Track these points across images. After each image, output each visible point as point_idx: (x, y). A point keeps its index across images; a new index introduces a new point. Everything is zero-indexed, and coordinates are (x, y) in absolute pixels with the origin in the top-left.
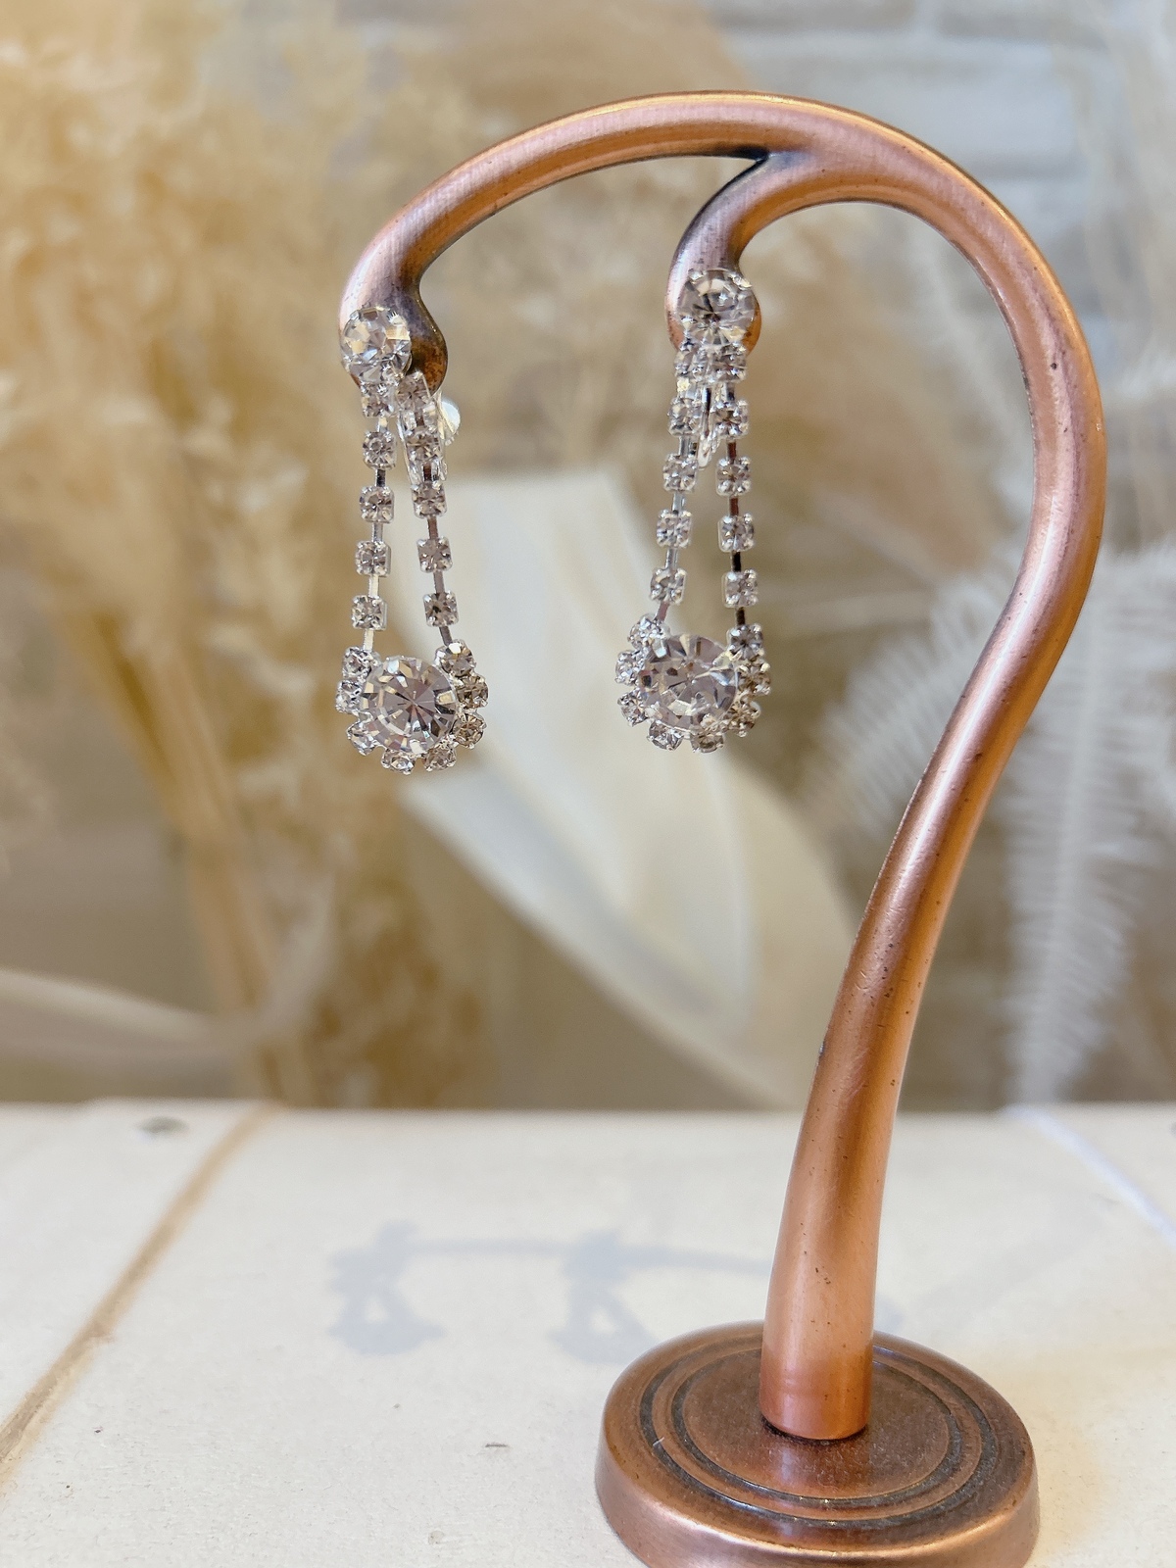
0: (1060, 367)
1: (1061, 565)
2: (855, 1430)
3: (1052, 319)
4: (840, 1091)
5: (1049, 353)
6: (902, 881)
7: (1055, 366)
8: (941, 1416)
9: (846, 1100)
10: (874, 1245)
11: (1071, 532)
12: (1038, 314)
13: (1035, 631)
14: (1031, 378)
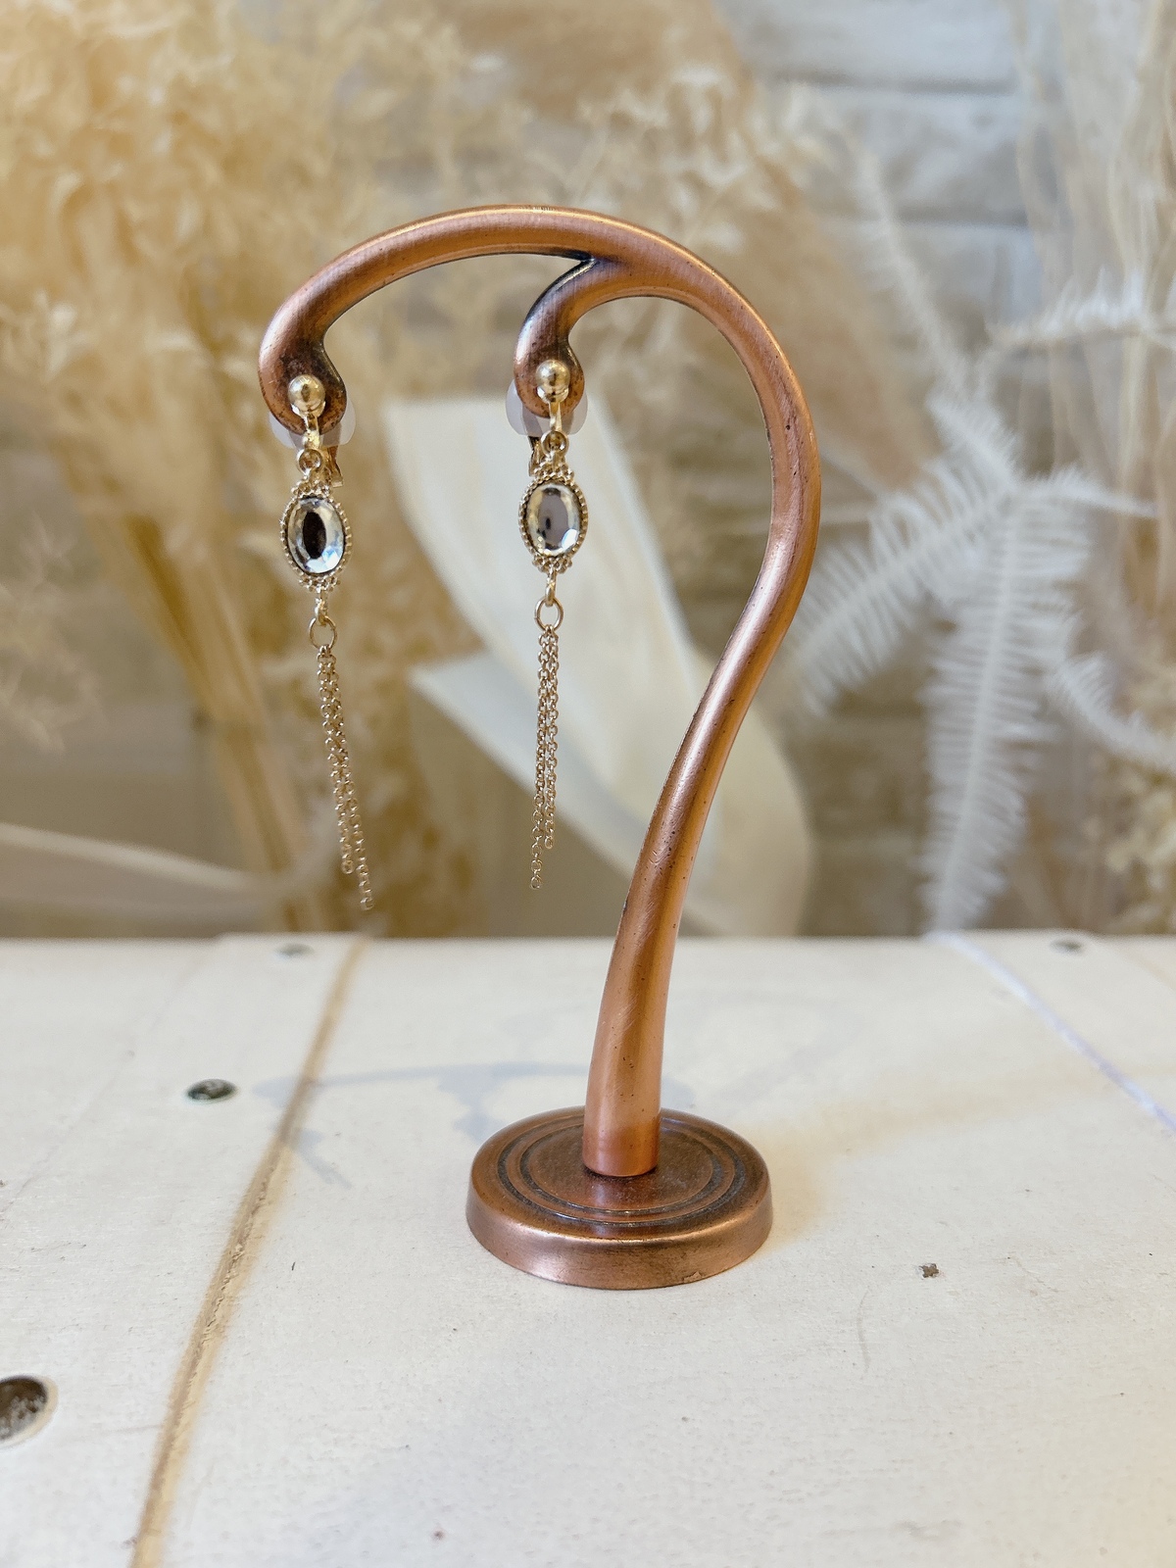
0: (792, 428)
1: (789, 569)
2: (649, 1168)
3: (788, 394)
4: (638, 934)
5: (787, 416)
6: (680, 789)
7: (788, 427)
8: (707, 1156)
9: (643, 940)
10: (661, 1038)
11: (796, 545)
12: (780, 388)
13: (771, 615)
14: (772, 435)
